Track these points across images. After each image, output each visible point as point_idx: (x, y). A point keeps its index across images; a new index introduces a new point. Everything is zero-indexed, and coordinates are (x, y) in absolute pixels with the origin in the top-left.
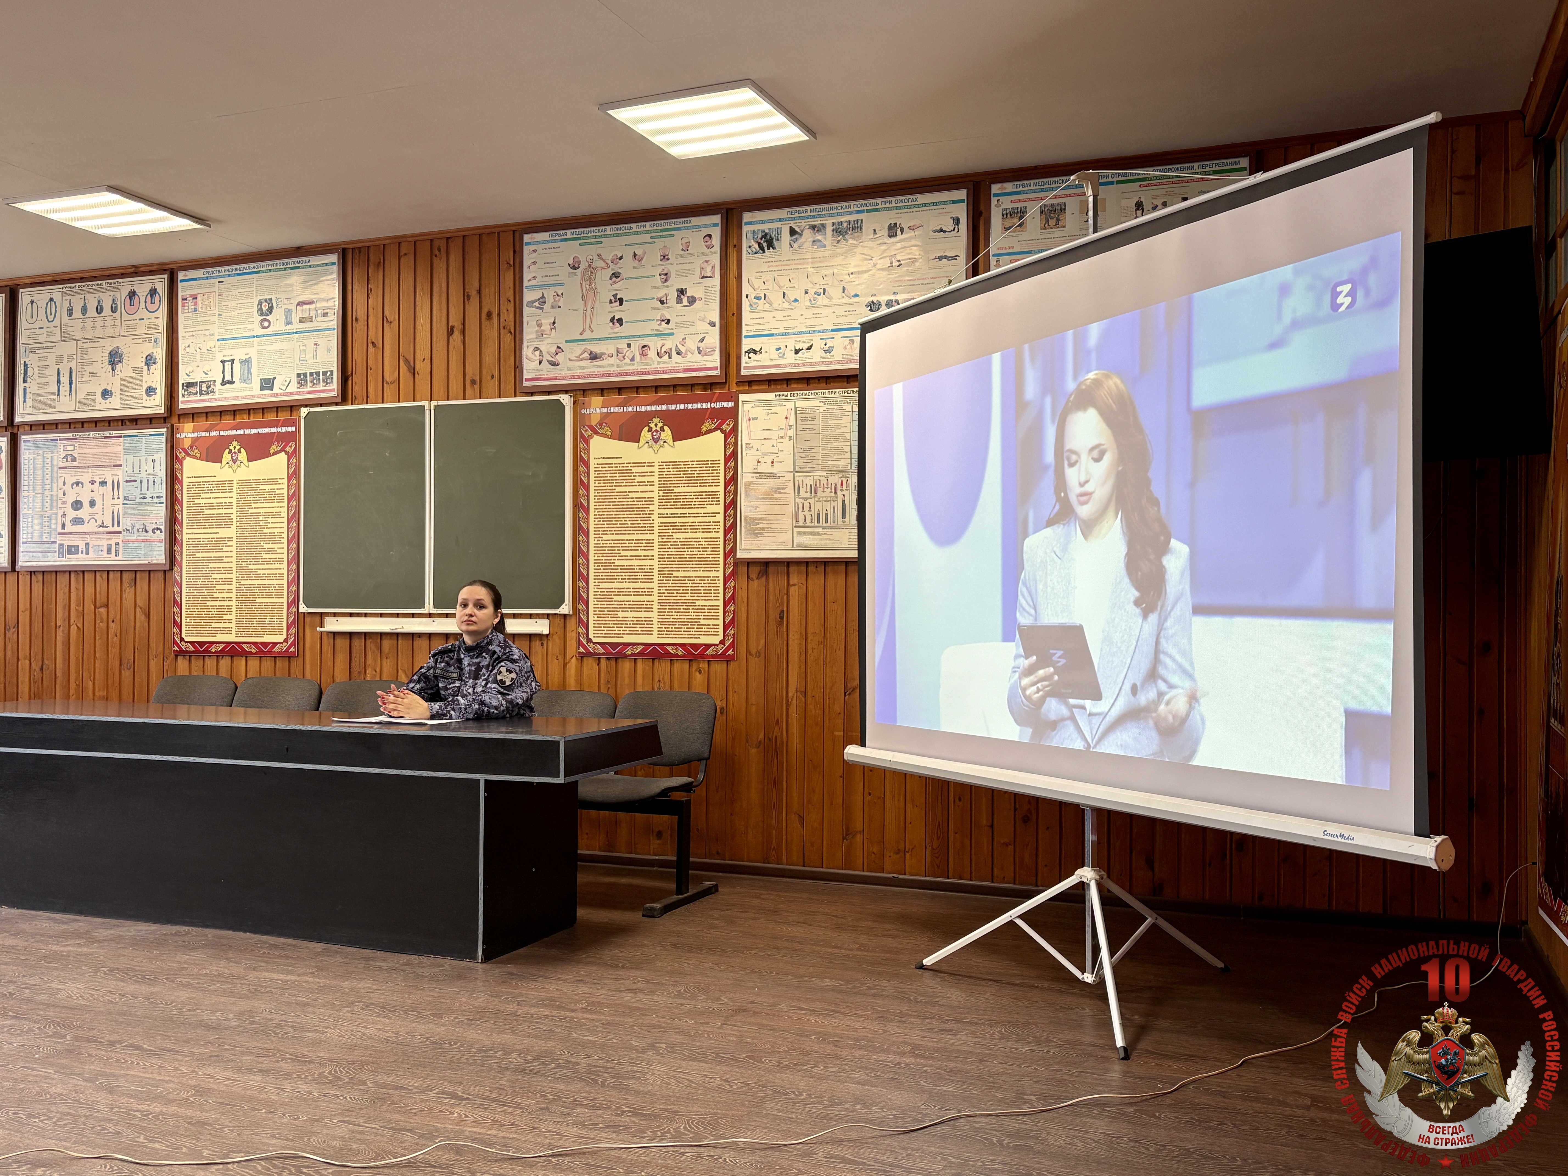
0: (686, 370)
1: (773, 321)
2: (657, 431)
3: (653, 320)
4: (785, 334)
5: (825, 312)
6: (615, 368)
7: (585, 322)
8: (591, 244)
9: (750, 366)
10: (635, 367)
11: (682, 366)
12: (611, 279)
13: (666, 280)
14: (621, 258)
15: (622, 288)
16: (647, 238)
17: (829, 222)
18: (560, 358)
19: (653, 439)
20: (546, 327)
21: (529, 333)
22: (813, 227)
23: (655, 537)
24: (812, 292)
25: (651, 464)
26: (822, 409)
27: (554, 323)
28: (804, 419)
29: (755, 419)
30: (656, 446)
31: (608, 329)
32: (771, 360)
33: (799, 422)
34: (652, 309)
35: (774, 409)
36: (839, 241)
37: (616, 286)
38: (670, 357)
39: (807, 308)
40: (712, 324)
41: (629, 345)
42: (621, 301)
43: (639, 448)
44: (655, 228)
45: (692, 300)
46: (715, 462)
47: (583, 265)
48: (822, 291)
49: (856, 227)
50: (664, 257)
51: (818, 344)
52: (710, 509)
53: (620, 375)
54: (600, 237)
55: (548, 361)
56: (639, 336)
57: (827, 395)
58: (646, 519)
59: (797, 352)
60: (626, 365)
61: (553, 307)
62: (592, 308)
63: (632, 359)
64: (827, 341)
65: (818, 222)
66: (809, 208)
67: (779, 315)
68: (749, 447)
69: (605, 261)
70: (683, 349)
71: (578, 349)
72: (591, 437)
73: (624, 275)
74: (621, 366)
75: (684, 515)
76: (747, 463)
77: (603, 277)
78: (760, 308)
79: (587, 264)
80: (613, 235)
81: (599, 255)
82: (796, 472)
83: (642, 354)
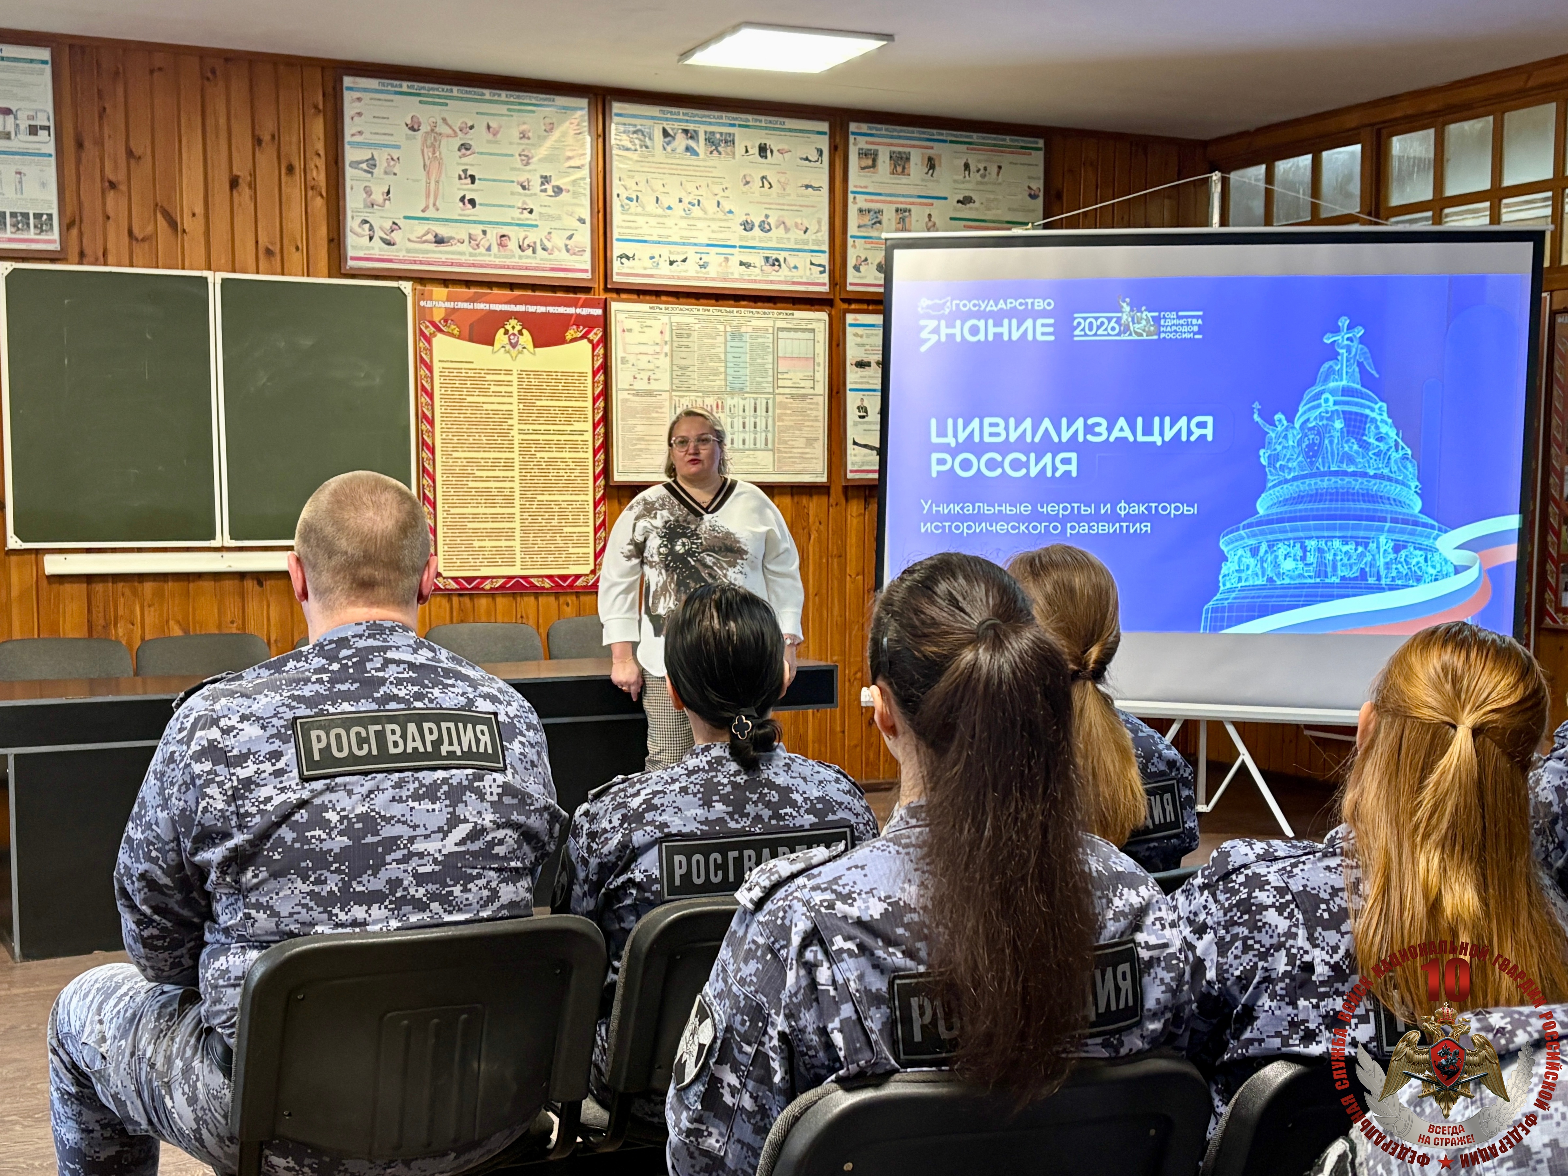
0: (553, 269)
1: (647, 228)
2: (514, 334)
3: (513, 207)
4: (659, 243)
5: (700, 224)
6: (467, 257)
7: (428, 196)
8: (434, 104)
9: (621, 273)
10: (492, 258)
11: (548, 265)
12: (459, 150)
13: (528, 164)
14: (472, 127)
15: (473, 163)
16: (503, 109)
17: (702, 130)
18: (396, 236)
19: (511, 343)
20: (378, 197)
21: (354, 200)
22: (686, 131)
23: (515, 455)
24: (686, 201)
25: (508, 372)
26: (697, 327)
27: (388, 193)
28: (680, 336)
29: (630, 330)
30: (514, 352)
31: (457, 210)
32: (645, 269)
33: (675, 338)
34: (512, 193)
35: (649, 322)
36: (711, 153)
37: (464, 160)
38: (534, 252)
39: (682, 217)
40: (582, 221)
41: (484, 232)
42: (473, 179)
43: (494, 352)
44: (512, 99)
45: (558, 191)
46: (582, 374)
47: (425, 128)
48: (696, 202)
49: (730, 141)
50: (523, 136)
51: (693, 258)
52: (578, 426)
53: (473, 265)
54: (446, 97)
55: (381, 239)
56: (497, 223)
57: (701, 312)
58: (505, 435)
59: (671, 263)
60: (480, 254)
61: (386, 173)
62: (437, 182)
63: (489, 249)
64: (703, 256)
65: (691, 127)
66: (682, 111)
67: (653, 221)
68: (624, 361)
69: (451, 127)
70: (548, 245)
71: (420, 229)
72: (433, 335)
73: (475, 148)
74: (475, 255)
75: (547, 432)
76: (621, 378)
77: (449, 147)
78: (632, 210)
79: (429, 128)
80: (462, 99)
81: (444, 120)
82: (673, 390)
83: (501, 245)
